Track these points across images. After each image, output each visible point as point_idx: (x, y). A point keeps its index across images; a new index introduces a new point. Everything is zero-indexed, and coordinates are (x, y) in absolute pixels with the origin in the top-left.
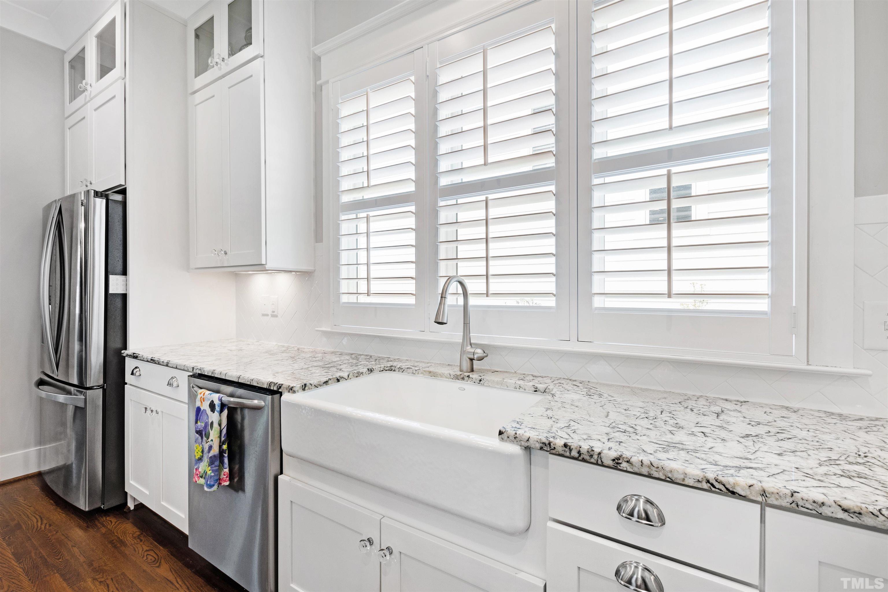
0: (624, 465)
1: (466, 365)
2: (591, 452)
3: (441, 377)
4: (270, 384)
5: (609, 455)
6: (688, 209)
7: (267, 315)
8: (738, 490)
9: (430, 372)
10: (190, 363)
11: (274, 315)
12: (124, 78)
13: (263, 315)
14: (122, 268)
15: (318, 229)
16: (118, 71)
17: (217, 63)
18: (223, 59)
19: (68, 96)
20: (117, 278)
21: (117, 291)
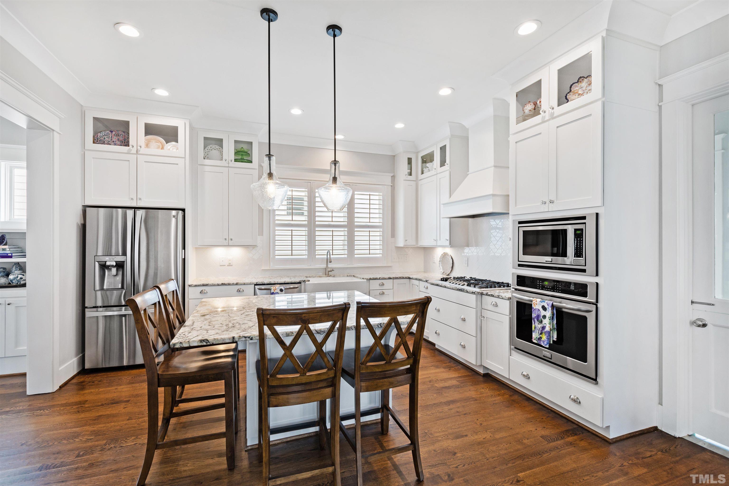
0: (380, 278)
1: (328, 273)
4: (298, 281)
5: (375, 278)
8: (392, 278)
10: (255, 281)
11: (230, 265)
12: (185, 158)
13: (221, 266)
14: (184, 246)
15: (260, 232)
16: (180, 153)
17: (226, 160)
18: (231, 161)
19: (90, 136)
20: (183, 251)
21: (183, 257)
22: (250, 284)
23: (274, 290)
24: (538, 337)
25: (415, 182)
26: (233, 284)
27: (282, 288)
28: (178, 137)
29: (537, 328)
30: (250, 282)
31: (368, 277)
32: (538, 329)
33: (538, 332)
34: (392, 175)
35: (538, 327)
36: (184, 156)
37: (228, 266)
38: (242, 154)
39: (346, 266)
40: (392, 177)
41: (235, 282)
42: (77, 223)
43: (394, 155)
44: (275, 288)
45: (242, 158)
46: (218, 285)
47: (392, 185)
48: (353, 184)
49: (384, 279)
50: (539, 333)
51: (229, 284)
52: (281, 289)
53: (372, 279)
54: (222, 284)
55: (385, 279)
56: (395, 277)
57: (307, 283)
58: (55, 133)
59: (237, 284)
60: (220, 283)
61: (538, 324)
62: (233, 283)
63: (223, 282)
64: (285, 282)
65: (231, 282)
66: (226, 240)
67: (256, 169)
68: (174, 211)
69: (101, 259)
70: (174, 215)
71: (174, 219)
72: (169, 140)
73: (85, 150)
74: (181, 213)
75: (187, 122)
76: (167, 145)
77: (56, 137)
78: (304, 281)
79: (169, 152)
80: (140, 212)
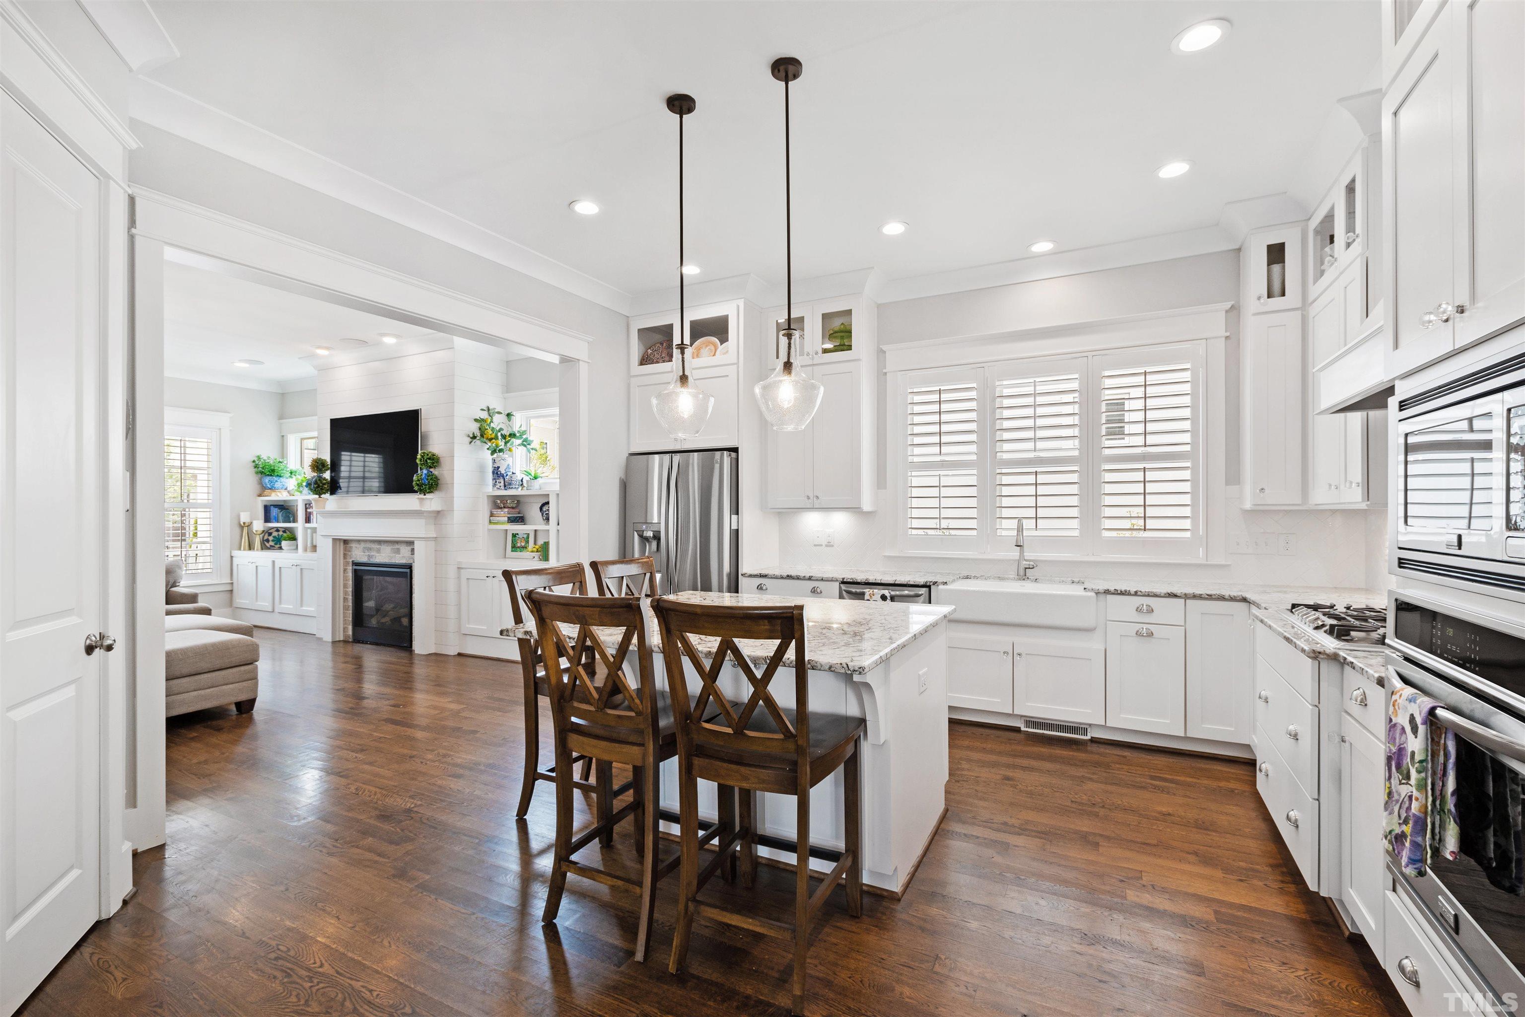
0: (1139, 593)
1: (1022, 572)
2: (1126, 591)
3: (1008, 579)
4: (926, 582)
5: (1132, 591)
6: (1124, 427)
7: (821, 545)
8: (1178, 595)
9: (999, 577)
10: (840, 576)
11: (829, 545)
12: (737, 364)
13: (815, 545)
14: (736, 509)
15: (881, 481)
16: (731, 357)
17: (808, 354)
18: (817, 353)
19: (635, 357)
20: (734, 517)
21: (734, 527)
22: (832, 580)
23: (871, 596)
24: (1398, 830)
25: (1299, 313)
26: (804, 579)
27: (886, 592)
28: (728, 333)
29: (1396, 797)
30: (831, 576)
31: (1102, 587)
32: (1397, 801)
33: (1396, 813)
34: (1228, 305)
35: (1399, 795)
36: (735, 361)
37: (827, 546)
38: (841, 336)
39: (1078, 557)
40: (1227, 312)
41: (808, 575)
42: (620, 478)
43: (1237, 247)
44: (873, 591)
45: (842, 343)
46: (782, 578)
47: (1228, 334)
48: (1094, 353)
49: (1152, 596)
50: (1400, 816)
51: (798, 578)
52: (884, 595)
53: (1113, 594)
54: (788, 576)
55: (1156, 596)
56: (1190, 594)
57: (941, 587)
58: (581, 362)
59: (810, 578)
60: (785, 574)
61: (1401, 784)
62: (804, 577)
63: (789, 574)
64: (896, 583)
65: (802, 575)
66: (808, 498)
67: (859, 360)
68: (718, 454)
69: (639, 527)
70: (727, 458)
71: (717, 466)
72: (724, 339)
73: (630, 376)
74: (733, 455)
75: (741, 303)
76: (721, 348)
77: (583, 368)
78: (935, 583)
79: (719, 358)
80: (677, 458)
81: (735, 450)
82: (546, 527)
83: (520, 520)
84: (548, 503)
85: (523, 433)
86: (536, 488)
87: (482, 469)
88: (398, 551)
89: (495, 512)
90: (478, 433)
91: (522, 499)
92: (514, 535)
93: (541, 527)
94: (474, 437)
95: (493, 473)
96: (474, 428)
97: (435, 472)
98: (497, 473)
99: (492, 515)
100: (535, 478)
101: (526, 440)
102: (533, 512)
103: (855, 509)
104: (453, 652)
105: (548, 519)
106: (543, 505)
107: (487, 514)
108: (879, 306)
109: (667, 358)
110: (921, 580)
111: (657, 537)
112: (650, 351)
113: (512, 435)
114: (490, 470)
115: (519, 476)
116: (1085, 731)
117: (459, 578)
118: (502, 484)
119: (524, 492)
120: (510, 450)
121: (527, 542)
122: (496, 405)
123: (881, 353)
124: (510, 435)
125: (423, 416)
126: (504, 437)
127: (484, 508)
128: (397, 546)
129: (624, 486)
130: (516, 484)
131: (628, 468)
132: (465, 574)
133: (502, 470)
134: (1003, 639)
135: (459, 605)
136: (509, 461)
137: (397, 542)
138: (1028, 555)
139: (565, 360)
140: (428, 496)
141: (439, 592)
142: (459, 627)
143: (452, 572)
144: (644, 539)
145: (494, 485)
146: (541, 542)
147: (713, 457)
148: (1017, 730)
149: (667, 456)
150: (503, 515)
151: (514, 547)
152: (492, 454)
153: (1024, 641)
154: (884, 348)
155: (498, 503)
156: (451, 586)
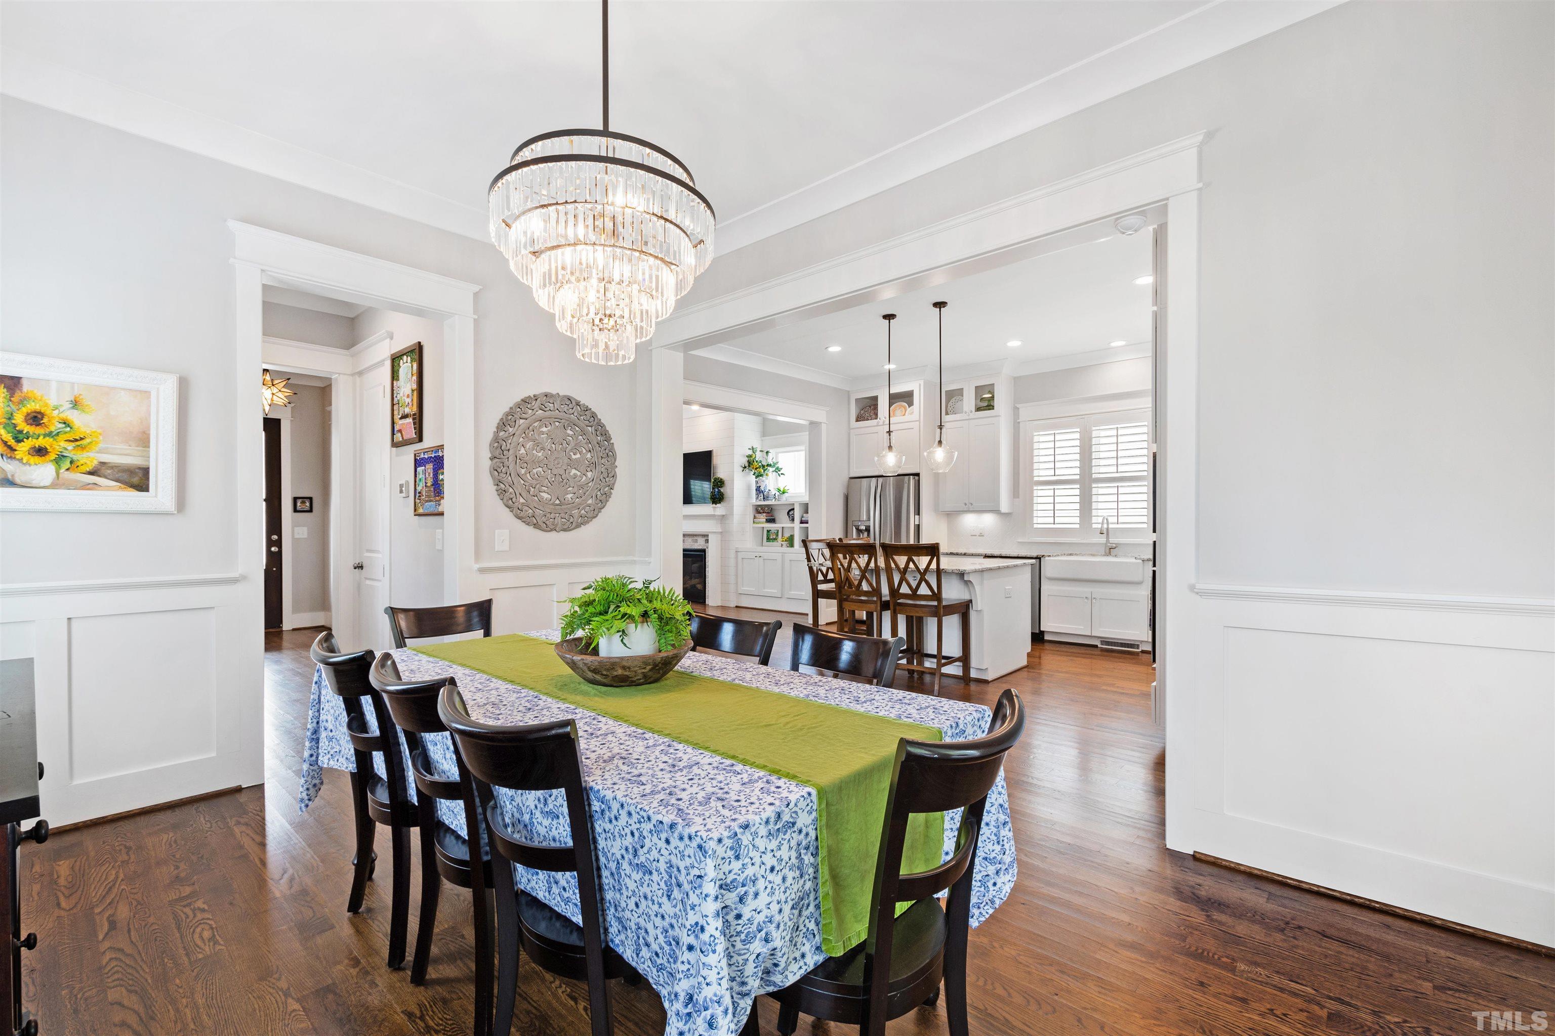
1: (1107, 551)
3: (1096, 555)
4: (1038, 555)
7: (976, 534)
9: (1090, 554)
11: (981, 535)
12: (919, 420)
14: (918, 512)
15: (1015, 492)
16: (915, 416)
17: (966, 413)
18: (971, 412)
19: (853, 417)
20: (917, 517)
21: (917, 523)
28: (914, 400)
36: (918, 418)
37: (979, 536)
38: (987, 401)
39: (1146, 541)
41: (963, 552)
42: (844, 493)
45: (988, 406)
54: (951, 553)
57: (1047, 558)
58: (822, 424)
59: (965, 554)
64: (1019, 556)
66: (966, 504)
67: (999, 416)
68: (907, 477)
69: (856, 523)
70: (912, 480)
71: (906, 485)
72: (911, 404)
73: (850, 428)
74: (917, 478)
75: (922, 382)
76: (909, 410)
77: (824, 427)
78: (1043, 556)
79: (907, 417)
80: (880, 480)
81: (918, 475)
82: (792, 525)
83: (772, 520)
84: (793, 509)
85: (775, 464)
86: (784, 499)
87: (749, 488)
88: (696, 541)
89: (757, 515)
90: (747, 465)
91: (773, 507)
92: (768, 531)
93: (788, 524)
94: (745, 467)
95: (756, 490)
96: (744, 461)
97: (722, 490)
98: (758, 490)
99: (755, 517)
100: (784, 493)
101: (777, 468)
102: (782, 516)
103: (997, 511)
104: (733, 605)
105: (793, 520)
106: (790, 511)
107: (752, 517)
108: (1015, 378)
109: (874, 416)
110: (1035, 555)
111: (868, 530)
112: (862, 412)
113: (769, 465)
114: (754, 488)
115: (773, 492)
116: (1138, 646)
117: (737, 558)
118: (762, 497)
119: (777, 503)
120: (767, 475)
121: (777, 535)
122: (757, 445)
123: (1016, 410)
124: (768, 465)
125: (714, 454)
126: (763, 466)
127: (751, 512)
128: (695, 538)
129: (847, 498)
130: (771, 497)
131: (848, 487)
132: (740, 555)
133: (762, 488)
134: (1085, 590)
135: (737, 575)
136: (767, 482)
137: (696, 535)
138: (1111, 540)
139: (812, 423)
140: (718, 505)
141: (724, 566)
142: (737, 590)
143: (732, 555)
144: (859, 531)
145: (757, 498)
146: (787, 535)
147: (903, 481)
148: (1096, 646)
149: (874, 480)
150: (762, 518)
151: (768, 539)
152: (756, 477)
153: (1099, 591)
154: (1018, 406)
155: (759, 510)
156: (732, 562)
